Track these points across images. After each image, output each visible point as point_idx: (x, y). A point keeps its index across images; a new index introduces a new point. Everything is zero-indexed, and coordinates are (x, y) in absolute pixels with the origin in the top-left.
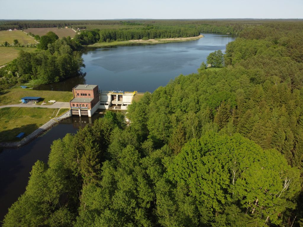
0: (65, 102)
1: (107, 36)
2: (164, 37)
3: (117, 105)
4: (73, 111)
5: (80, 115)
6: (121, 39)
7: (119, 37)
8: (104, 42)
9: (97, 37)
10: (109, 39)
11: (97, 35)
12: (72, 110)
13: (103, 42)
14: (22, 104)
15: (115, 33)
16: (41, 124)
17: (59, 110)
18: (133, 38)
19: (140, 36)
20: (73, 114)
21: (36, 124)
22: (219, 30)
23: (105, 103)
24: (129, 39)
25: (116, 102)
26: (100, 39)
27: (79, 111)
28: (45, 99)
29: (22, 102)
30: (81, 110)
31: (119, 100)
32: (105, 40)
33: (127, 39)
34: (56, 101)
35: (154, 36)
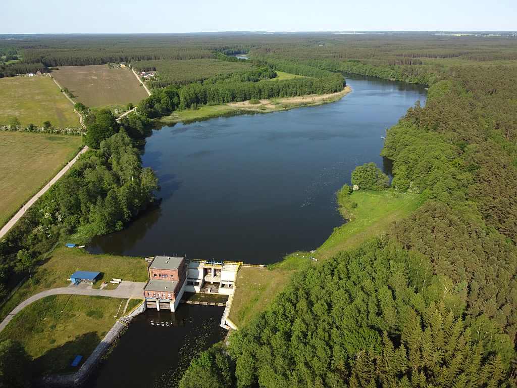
0: (136, 281)
1: (191, 99)
2: (286, 95)
3: (212, 283)
4: (147, 303)
5: (158, 310)
6: (214, 101)
7: (211, 98)
8: (187, 109)
9: (175, 100)
10: (195, 104)
11: (176, 98)
12: (146, 301)
13: (185, 109)
14: (71, 287)
15: (205, 92)
16: (103, 331)
17: (128, 301)
18: (234, 99)
19: (245, 95)
20: (148, 306)
21: (96, 332)
22: (378, 72)
23: (194, 281)
24: (228, 102)
25: (210, 278)
26: (179, 103)
27: (157, 303)
28: (105, 275)
29: (71, 281)
30: (159, 302)
31: (215, 275)
32: (188, 106)
33: (224, 101)
34: (121, 280)
35: (269, 95)
